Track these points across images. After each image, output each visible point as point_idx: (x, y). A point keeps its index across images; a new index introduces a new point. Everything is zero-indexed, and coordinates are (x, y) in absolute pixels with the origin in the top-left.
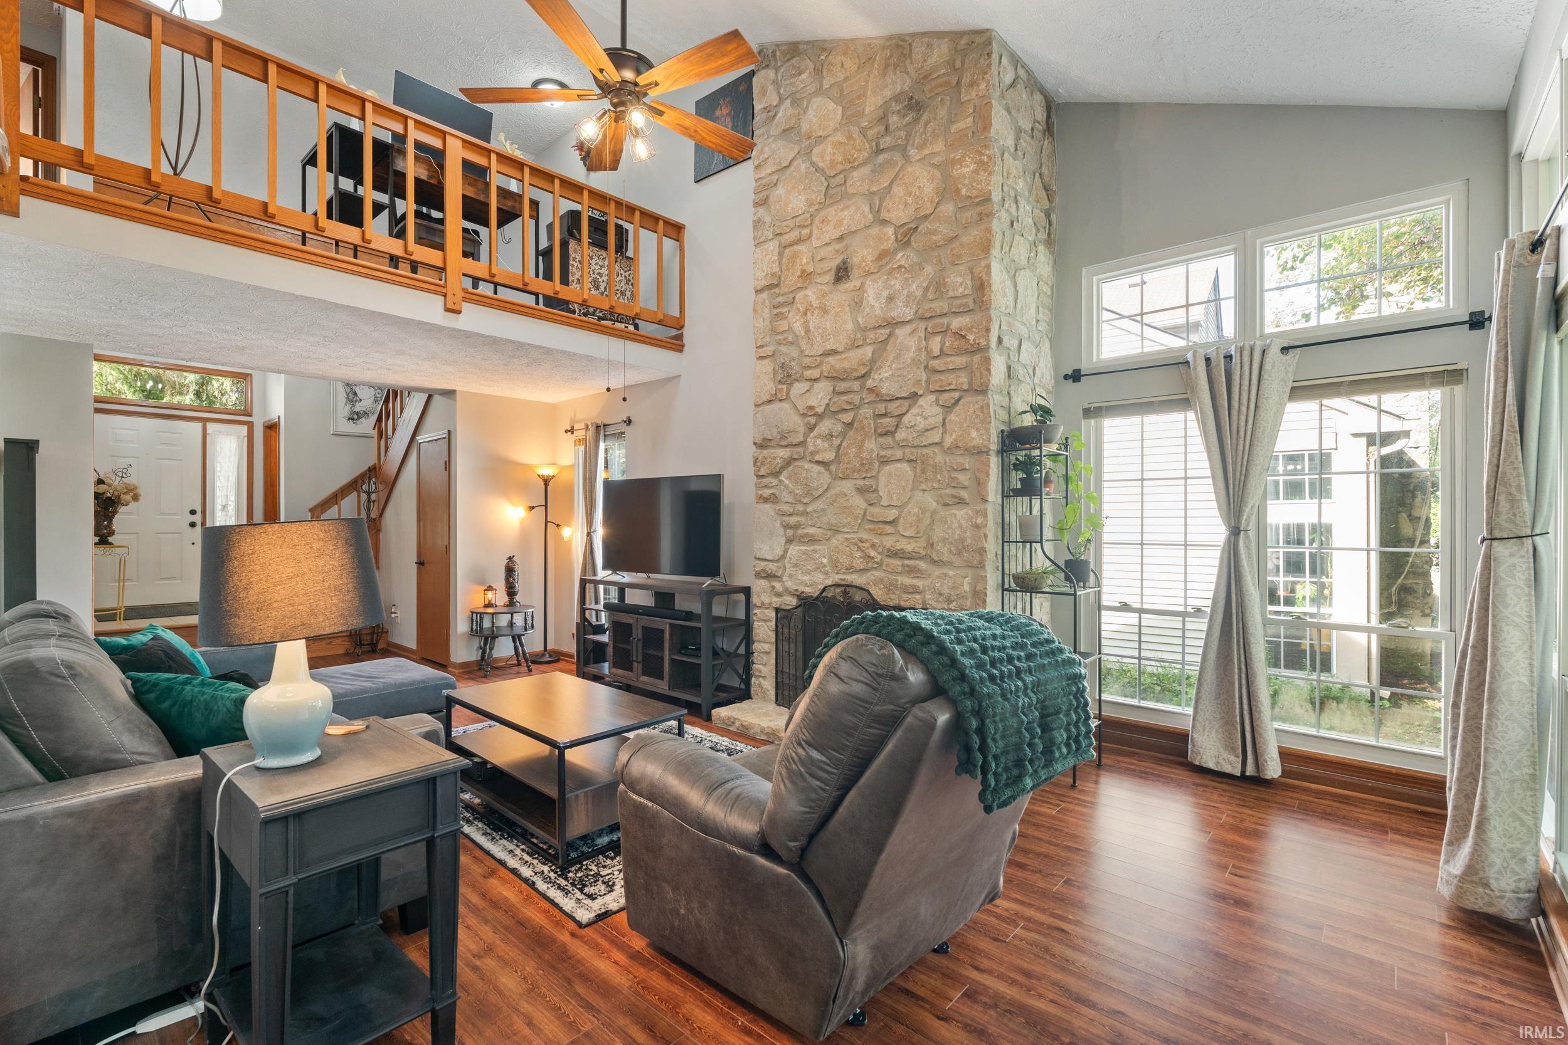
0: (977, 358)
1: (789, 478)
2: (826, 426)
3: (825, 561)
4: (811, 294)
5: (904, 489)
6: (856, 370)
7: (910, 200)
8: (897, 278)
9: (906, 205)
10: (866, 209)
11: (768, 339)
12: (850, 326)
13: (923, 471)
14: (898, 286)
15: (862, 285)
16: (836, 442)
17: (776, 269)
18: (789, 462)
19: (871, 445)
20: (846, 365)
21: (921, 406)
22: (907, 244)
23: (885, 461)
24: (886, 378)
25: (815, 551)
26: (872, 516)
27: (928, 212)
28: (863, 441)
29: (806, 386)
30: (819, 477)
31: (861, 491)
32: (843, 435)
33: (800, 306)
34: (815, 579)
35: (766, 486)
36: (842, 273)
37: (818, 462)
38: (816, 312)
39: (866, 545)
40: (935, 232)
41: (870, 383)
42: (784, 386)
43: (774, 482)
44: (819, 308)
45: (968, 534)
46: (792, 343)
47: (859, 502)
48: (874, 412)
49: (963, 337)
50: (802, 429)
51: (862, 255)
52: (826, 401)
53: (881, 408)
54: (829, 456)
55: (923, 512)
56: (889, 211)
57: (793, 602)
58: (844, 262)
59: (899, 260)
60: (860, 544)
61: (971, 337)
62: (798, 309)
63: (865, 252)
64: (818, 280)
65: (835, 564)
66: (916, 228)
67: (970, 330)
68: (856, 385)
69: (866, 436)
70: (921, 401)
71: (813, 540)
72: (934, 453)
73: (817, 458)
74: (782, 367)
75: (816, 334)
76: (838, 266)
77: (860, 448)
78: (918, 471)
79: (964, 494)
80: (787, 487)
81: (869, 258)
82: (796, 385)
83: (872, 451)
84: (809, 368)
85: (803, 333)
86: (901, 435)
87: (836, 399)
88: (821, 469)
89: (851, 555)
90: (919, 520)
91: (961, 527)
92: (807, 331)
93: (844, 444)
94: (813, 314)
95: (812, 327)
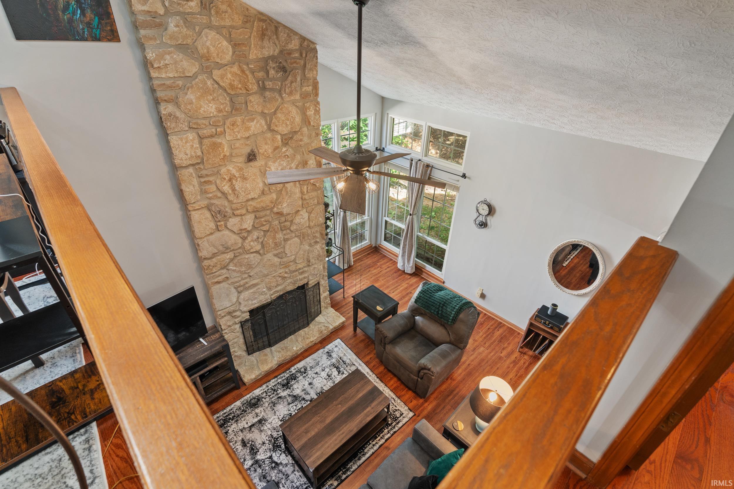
0: (319, 192)
1: (236, 266)
2: (255, 234)
3: (264, 290)
4: (232, 168)
5: (297, 247)
6: (268, 206)
7: (288, 123)
8: (284, 160)
9: (287, 125)
10: (263, 123)
11: (199, 197)
12: (261, 185)
13: (303, 238)
14: (285, 164)
15: (266, 164)
16: (260, 240)
17: (199, 153)
18: (232, 260)
19: (280, 236)
20: (262, 204)
21: (302, 215)
22: (287, 144)
23: (286, 240)
24: (285, 207)
25: (259, 288)
26: (284, 262)
27: (297, 130)
28: (275, 236)
29: (238, 219)
30: (254, 258)
31: (275, 255)
32: (265, 236)
33: (224, 176)
34: (261, 299)
35: (220, 276)
36: (251, 157)
37: (252, 253)
38: (239, 179)
39: (283, 274)
40: (301, 140)
41: (275, 210)
42: (222, 223)
43: (224, 271)
44: (240, 177)
45: (321, 252)
46: (220, 198)
47: (276, 260)
48: (279, 222)
49: (315, 185)
50: (240, 241)
51: (265, 148)
52: (252, 224)
53: (283, 219)
54: (258, 247)
55: (305, 252)
56: (276, 126)
57: (247, 316)
58: (252, 151)
59: (284, 152)
60: (280, 275)
61: (317, 185)
62: (225, 179)
63: (266, 147)
64: (234, 160)
65: (269, 289)
66: (291, 138)
67: (317, 182)
68: (268, 212)
69: (276, 232)
70: (301, 213)
71: (254, 285)
72: (307, 230)
73: (252, 251)
74: (219, 213)
75: (241, 191)
76: (249, 153)
77: (274, 238)
78: (301, 238)
79: (318, 240)
80: (234, 271)
81: (270, 151)
82: (230, 220)
83: (281, 238)
84: (238, 209)
85: (230, 192)
86: (293, 228)
87: (257, 221)
88: (255, 254)
89: (277, 281)
90: (304, 255)
91: (318, 251)
92: (234, 190)
93: (266, 239)
94: (236, 180)
95: (237, 188)
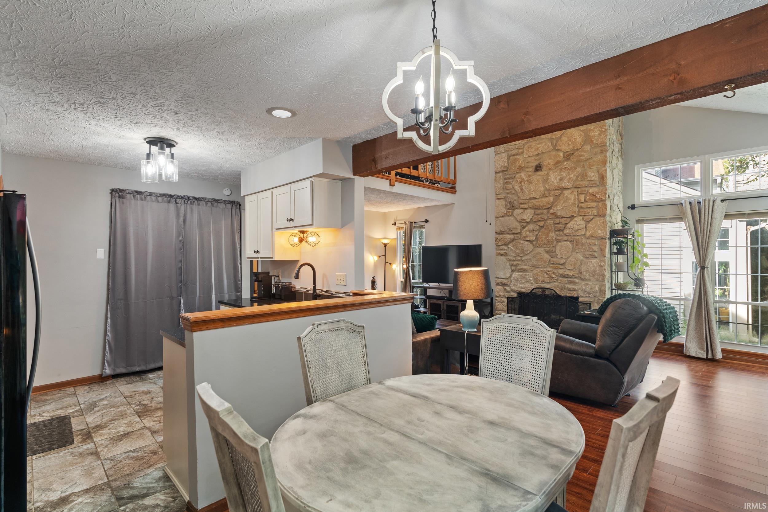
0: (600, 204)
1: (513, 246)
2: (531, 227)
3: (531, 279)
4: (523, 175)
5: (568, 252)
6: (545, 206)
7: (570, 143)
8: (564, 172)
9: (569, 144)
10: (550, 144)
11: (502, 191)
12: (542, 189)
13: (577, 245)
14: (564, 175)
15: (548, 173)
16: (536, 233)
17: (506, 164)
18: (512, 240)
19: (553, 235)
20: (540, 203)
21: (576, 221)
22: (569, 159)
23: (559, 241)
24: (560, 210)
25: (526, 275)
26: (553, 262)
27: (578, 148)
28: (548, 233)
29: (521, 211)
30: (528, 247)
31: (547, 252)
32: (539, 230)
33: (518, 180)
34: (527, 286)
35: (502, 249)
36: (538, 168)
37: (527, 241)
38: (526, 182)
39: (551, 273)
40: (582, 156)
41: (551, 211)
42: (511, 211)
43: (506, 248)
44: (527, 181)
45: (597, 269)
46: (514, 194)
47: (547, 256)
48: (554, 222)
49: (595, 196)
50: (519, 228)
51: (548, 162)
52: (531, 217)
53: (557, 221)
54: (533, 238)
55: (577, 261)
56: (560, 146)
57: (515, 295)
58: (539, 164)
59: (565, 165)
60: (548, 272)
61: (598, 196)
62: (518, 181)
63: (549, 161)
64: (527, 170)
65: (536, 280)
66: (573, 154)
67: (598, 193)
68: (545, 212)
69: (550, 231)
70: (576, 219)
71: (525, 271)
72: (582, 238)
73: (527, 239)
74: (510, 203)
75: (526, 191)
76: (536, 165)
77: (547, 235)
78: (574, 245)
79: (595, 254)
80: (512, 250)
81: (552, 164)
82: (516, 210)
83: (553, 237)
84: (523, 204)
85: (520, 190)
86: (566, 231)
87: (535, 216)
88: (529, 243)
89: (544, 277)
90: (575, 263)
91: (594, 266)
92: (522, 190)
93: (540, 234)
94: (524, 183)
95: (524, 188)
